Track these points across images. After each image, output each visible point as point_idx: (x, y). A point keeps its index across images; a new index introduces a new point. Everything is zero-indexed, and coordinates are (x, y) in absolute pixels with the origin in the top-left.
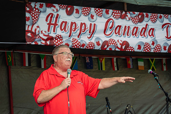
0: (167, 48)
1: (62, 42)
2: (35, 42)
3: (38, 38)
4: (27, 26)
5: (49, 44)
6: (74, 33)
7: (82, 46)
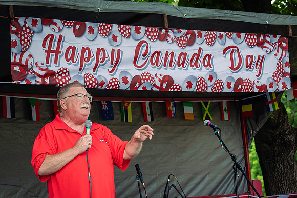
0: (232, 85)
1: (69, 80)
2: (27, 80)
3: (31, 73)
4: (14, 55)
5: (48, 83)
6: (88, 65)
7: (99, 85)
